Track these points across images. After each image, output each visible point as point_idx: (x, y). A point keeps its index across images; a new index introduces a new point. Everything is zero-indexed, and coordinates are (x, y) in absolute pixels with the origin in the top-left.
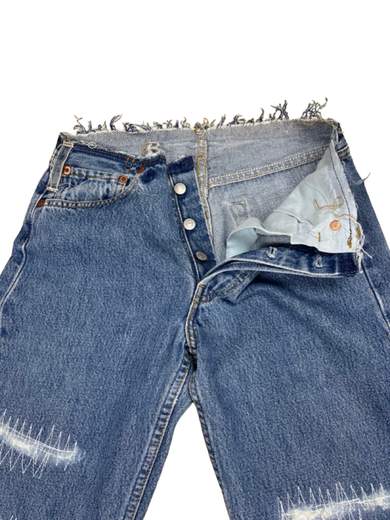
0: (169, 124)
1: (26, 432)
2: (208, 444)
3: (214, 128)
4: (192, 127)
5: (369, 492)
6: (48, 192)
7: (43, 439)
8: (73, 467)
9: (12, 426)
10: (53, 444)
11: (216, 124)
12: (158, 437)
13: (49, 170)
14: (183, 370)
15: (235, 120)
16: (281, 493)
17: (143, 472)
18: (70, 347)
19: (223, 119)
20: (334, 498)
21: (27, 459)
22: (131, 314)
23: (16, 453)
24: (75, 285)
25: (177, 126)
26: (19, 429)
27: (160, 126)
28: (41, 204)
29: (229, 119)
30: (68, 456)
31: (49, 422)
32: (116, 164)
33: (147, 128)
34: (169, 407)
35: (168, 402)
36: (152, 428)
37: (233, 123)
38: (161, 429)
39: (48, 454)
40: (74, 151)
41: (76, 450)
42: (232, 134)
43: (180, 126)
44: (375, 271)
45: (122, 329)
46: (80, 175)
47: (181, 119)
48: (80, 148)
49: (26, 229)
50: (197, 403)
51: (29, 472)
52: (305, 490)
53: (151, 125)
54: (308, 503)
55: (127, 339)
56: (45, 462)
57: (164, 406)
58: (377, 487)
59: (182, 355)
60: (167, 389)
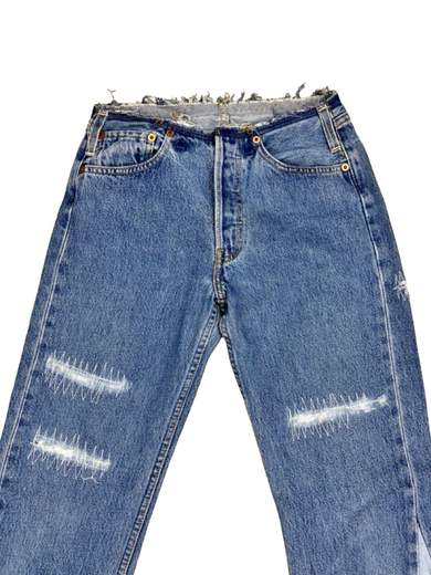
0: (194, 99)
1: (83, 368)
2: (234, 368)
3: (235, 103)
4: (215, 101)
5: (354, 400)
6: (87, 157)
7: (98, 373)
8: (123, 396)
9: (71, 364)
10: (106, 377)
11: (235, 99)
12: (193, 372)
13: (86, 137)
14: (213, 318)
15: (254, 97)
16: (290, 404)
17: (181, 398)
18: (115, 301)
19: (243, 95)
20: (328, 405)
21: (86, 389)
22: (165, 274)
23: (76, 385)
24: (117, 248)
25: (201, 100)
26: (77, 366)
27: (187, 101)
28: (82, 171)
29: (247, 96)
30: (119, 386)
31: (102, 360)
32: (146, 124)
33: (176, 102)
34: (202, 347)
35: (202, 343)
36: (188, 366)
37: (251, 99)
38: (195, 366)
39: (103, 384)
40: (109, 119)
41: (124, 381)
42: (250, 109)
43: (204, 101)
44: (376, 226)
45: (158, 286)
46: (113, 137)
47: (205, 94)
48: (114, 116)
49: (71, 193)
50: (226, 338)
51: (87, 399)
52: (307, 400)
53: (179, 99)
54: (309, 409)
55: (162, 295)
56: (100, 391)
57: (199, 347)
58: (361, 396)
59: (212, 306)
60: (201, 332)
